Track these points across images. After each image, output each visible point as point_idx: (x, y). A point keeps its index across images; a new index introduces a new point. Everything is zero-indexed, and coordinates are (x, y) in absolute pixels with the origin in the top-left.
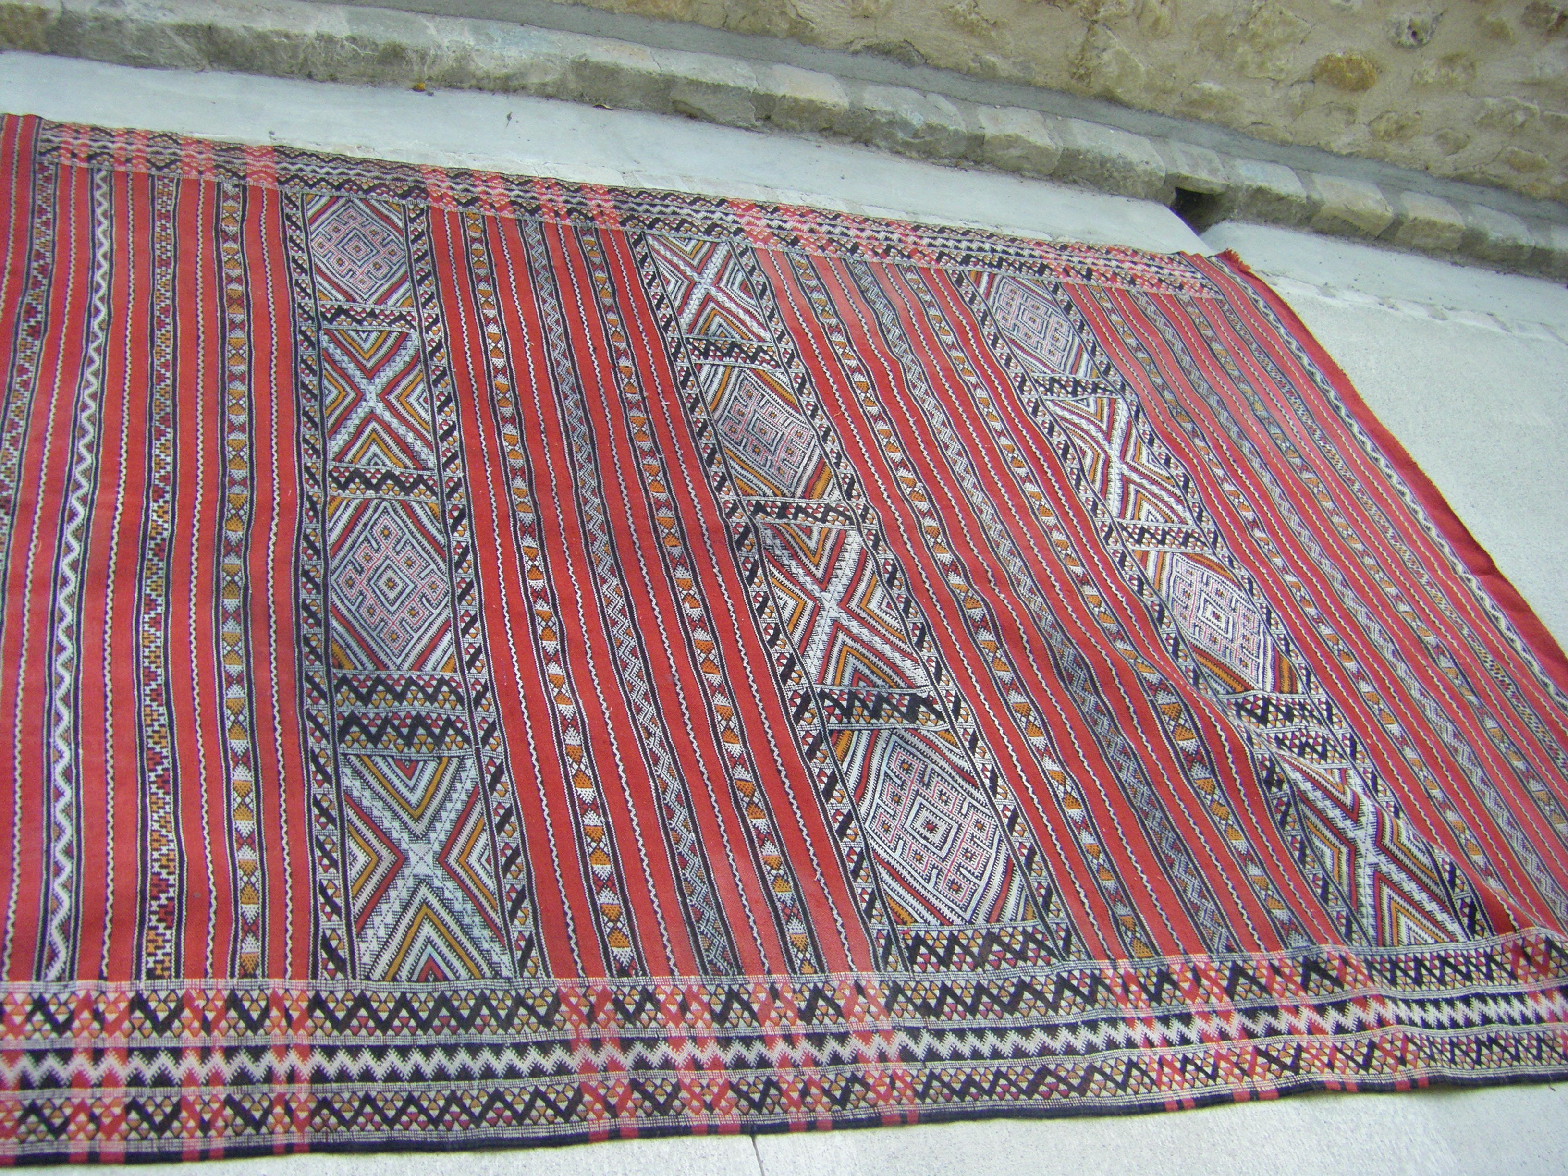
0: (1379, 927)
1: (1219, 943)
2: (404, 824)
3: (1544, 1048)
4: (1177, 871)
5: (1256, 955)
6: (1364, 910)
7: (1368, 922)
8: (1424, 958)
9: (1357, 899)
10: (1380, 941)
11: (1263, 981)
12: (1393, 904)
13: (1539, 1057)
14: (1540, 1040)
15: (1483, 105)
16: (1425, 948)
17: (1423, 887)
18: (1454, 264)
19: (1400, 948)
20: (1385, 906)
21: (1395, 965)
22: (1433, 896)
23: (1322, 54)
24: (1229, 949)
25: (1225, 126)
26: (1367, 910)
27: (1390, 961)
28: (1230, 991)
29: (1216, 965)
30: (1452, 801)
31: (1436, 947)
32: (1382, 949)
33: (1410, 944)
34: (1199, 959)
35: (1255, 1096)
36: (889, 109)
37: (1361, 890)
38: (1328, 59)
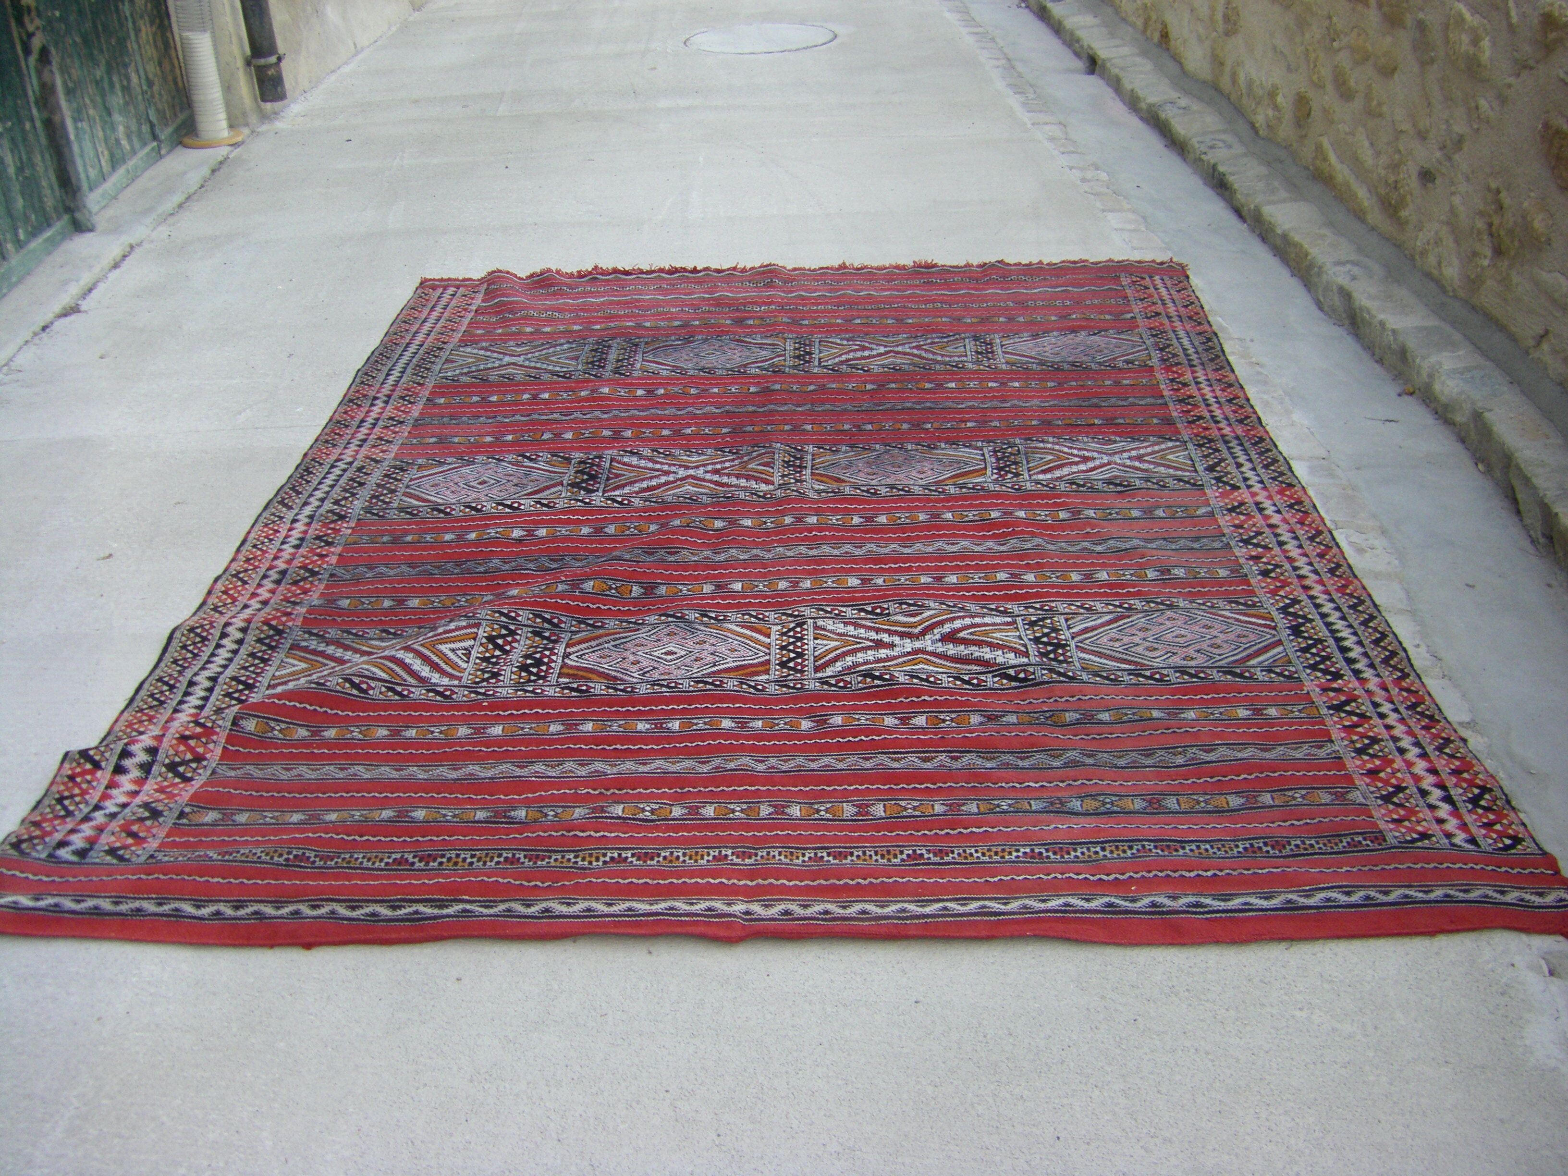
0: (305, 649)
1: (340, 572)
3: (155, 703)
6: (323, 645)
7: (313, 644)
8: (274, 651)
9: (333, 644)
10: (294, 647)
11: (302, 584)
12: (319, 665)
13: (152, 696)
14: (162, 703)
16: (273, 668)
19: (282, 655)
20: (320, 659)
21: (272, 648)
24: (332, 575)
26: (322, 647)
27: (276, 647)
28: (304, 567)
29: (325, 566)
30: (395, 741)
31: (270, 674)
32: (288, 646)
33: (282, 661)
37: (341, 650)
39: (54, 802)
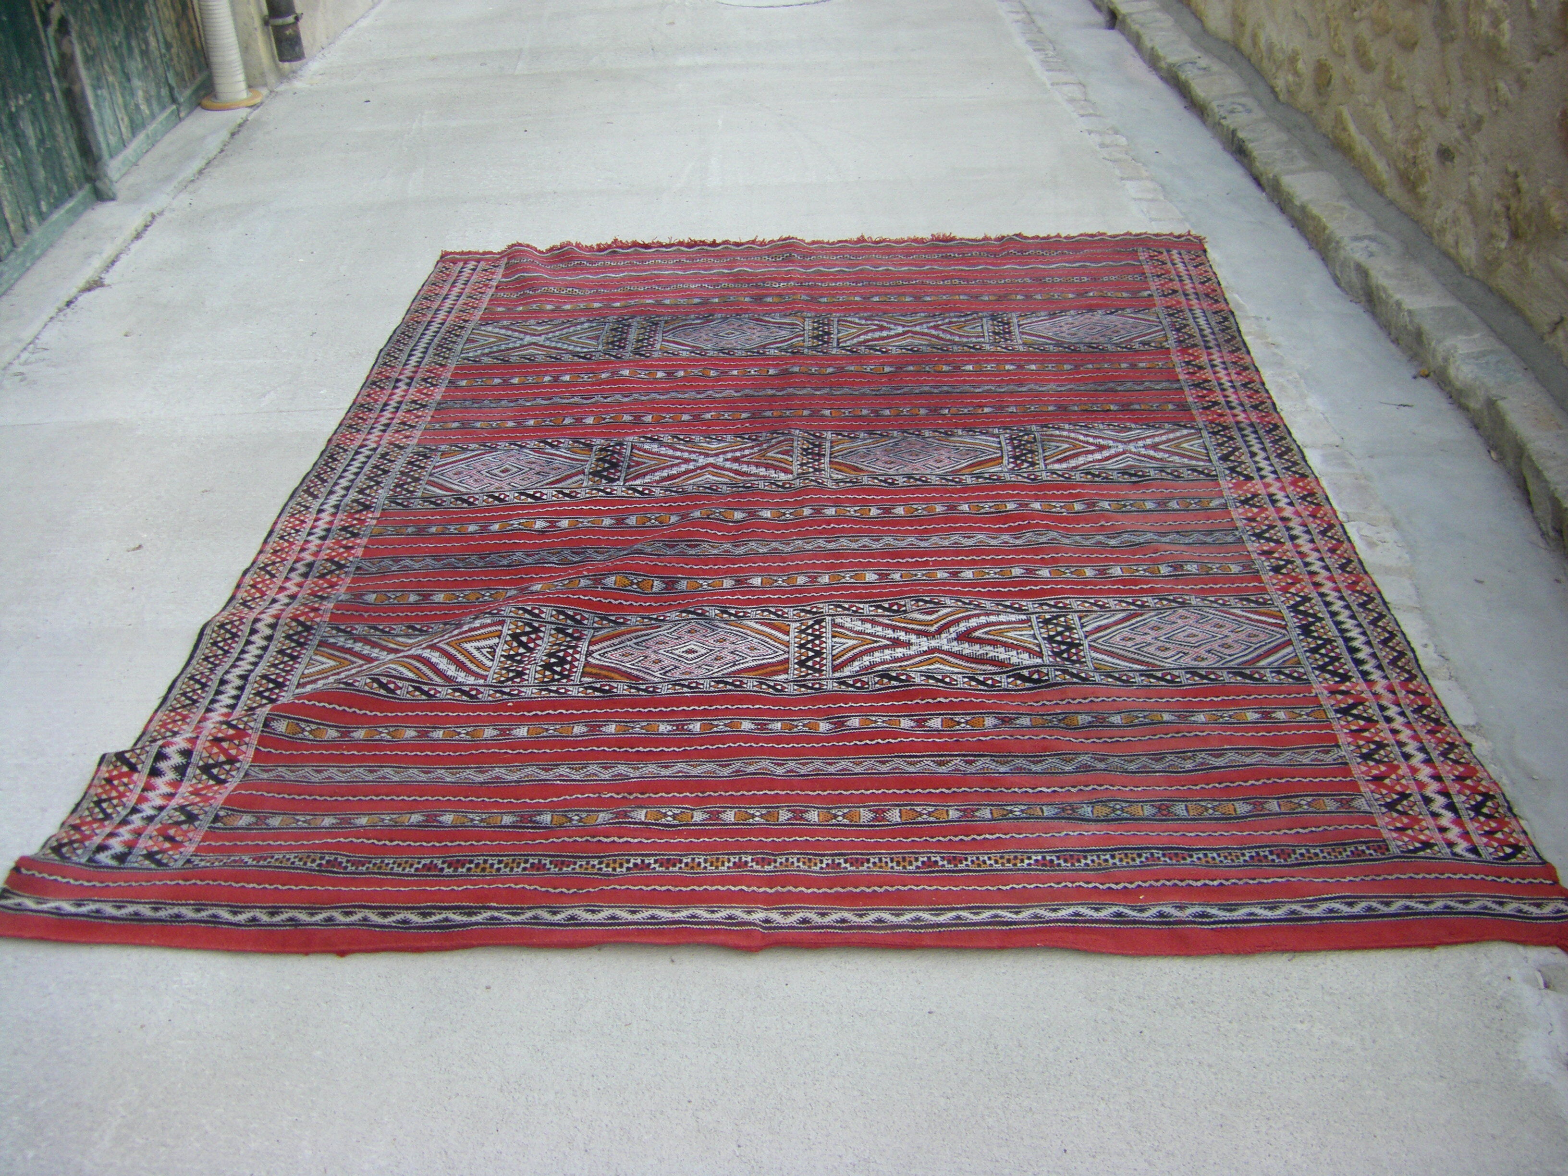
0: (333, 646)
1: (365, 565)
3: (188, 702)
4: (429, 561)
5: (348, 580)
6: (351, 641)
7: (341, 641)
8: (303, 648)
9: (360, 641)
10: (322, 643)
11: (329, 577)
12: (347, 663)
13: (184, 694)
14: (195, 702)
16: (302, 666)
19: (311, 652)
20: (348, 656)
21: (301, 645)
24: (358, 568)
26: (349, 644)
27: (305, 644)
28: (330, 560)
29: (351, 559)
30: (423, 742)
31: (299, 672)
32: (317, 642)
33: (311, 659)
34: (359, 552)
37: (369, 647)
39: (92, 805)
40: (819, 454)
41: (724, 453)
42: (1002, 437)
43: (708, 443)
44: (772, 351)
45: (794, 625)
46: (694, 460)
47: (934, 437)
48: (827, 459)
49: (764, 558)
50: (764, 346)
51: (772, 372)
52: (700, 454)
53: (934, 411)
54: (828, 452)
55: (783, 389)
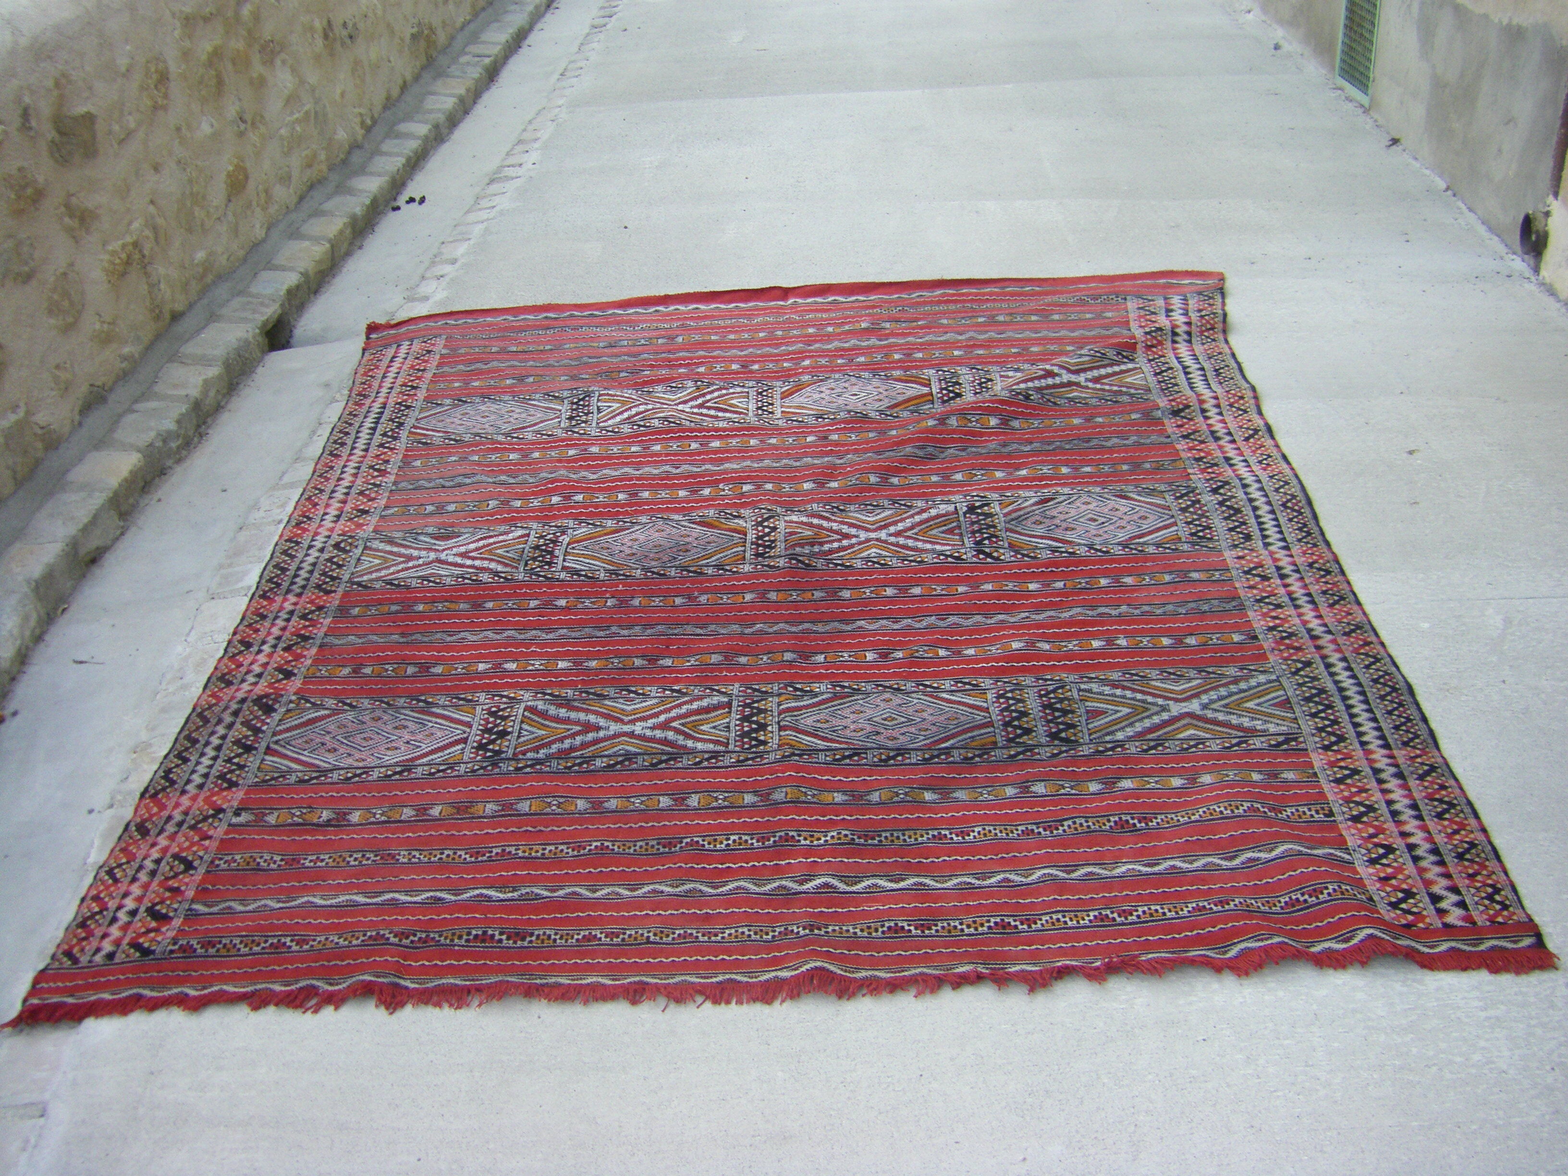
2: (1148, 717)
4: (1106, 444)
5: (1170, 430)
15: (282, 138)
17: (1098, 368)
18: (360, 248)
22: (1104, 366)
23: (223, 176)
25: (220, 278)
34: (1180, 447)
35: (1277, 446)
36: (153, 434)
38: (229, 176)
40: (759, 545)
41: (860, 543)
42: (560, 567)
43: (880, 556)
44: (823, 688)
45: (779, 416)
46: (891, 535)
47: (632, 568)
48: (749, 537)
49: (806, 455)
50: (835, 697)
51: (820, 658)
52: (885, 542)
53: (623, 603)
54: (748, 545)
55: (803, 631)
